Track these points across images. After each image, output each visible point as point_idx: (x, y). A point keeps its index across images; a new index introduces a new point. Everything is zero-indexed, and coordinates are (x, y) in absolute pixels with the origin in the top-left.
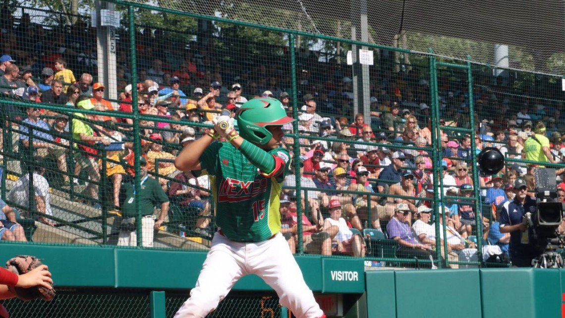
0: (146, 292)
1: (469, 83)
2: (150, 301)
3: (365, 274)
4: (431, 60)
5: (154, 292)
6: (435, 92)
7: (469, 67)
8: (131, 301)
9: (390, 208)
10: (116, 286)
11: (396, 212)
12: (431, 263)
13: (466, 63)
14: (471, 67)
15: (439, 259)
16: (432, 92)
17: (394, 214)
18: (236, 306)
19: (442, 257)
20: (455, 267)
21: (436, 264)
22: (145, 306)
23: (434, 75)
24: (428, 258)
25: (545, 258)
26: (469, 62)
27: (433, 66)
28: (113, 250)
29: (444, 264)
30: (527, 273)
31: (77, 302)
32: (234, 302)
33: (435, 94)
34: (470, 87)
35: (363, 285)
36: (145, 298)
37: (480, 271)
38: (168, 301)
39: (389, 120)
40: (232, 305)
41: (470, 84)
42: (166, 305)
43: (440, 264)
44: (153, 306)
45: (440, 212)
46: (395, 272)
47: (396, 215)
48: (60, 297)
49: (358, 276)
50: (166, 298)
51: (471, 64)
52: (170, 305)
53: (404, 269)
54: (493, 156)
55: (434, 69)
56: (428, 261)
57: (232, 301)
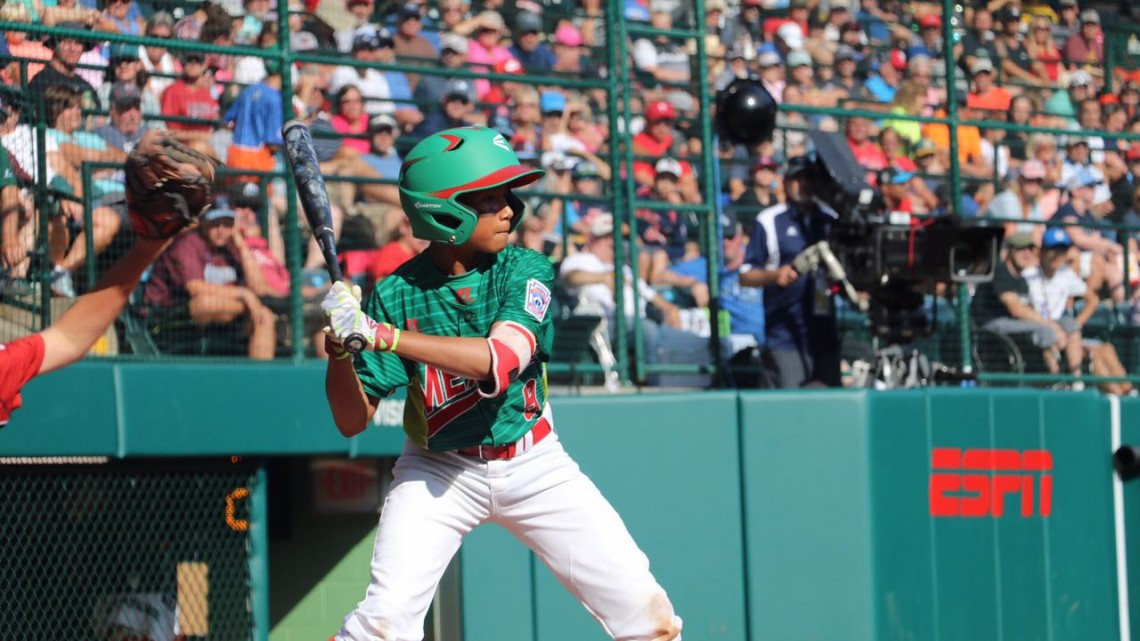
25: (886, 361)
30: (855, 402)
32: (139, 485)
37: (738, 397)
54: (751, 103)
57: (133, 483)
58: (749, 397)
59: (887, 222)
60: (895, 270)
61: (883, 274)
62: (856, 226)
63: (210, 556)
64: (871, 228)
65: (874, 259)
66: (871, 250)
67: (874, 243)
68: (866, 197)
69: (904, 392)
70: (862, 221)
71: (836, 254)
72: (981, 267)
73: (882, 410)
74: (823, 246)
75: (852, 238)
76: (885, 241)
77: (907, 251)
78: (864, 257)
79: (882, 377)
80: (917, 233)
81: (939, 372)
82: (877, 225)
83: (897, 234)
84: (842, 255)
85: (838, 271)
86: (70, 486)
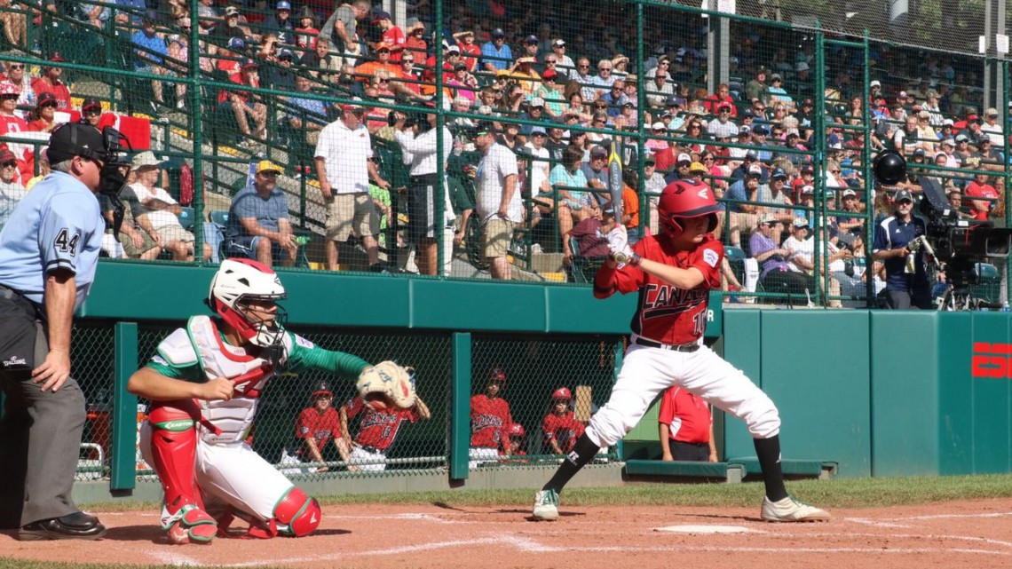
0: (448, 333)
1: (865, 66)
2: (451, 345)
3: (723, 313)
4: (818, 37)
5: (457, 334)
6: (821, 77)
7: (866, 45)
8: (428, 344)
9: (752, 220)
10: (411, 326)
11: (759, 226)
12: (807, 298)
13: (861, 40)
14: (870, 45)
15: (818, 294)
16: (818, 78)
17: (756, 226)
18: (559, 352)
19: (820, 290)
20: (838, 303)
21: (813, 300)
22: (446, 351)
23: (820, 56)
24: (804, 292)
25: (953, 297)
26: (866, 38)
27: (820, 44)
28: (408, 280)
29: (824, 301)
30: (931, 317)
31: (374, 344)
32: (556, 346)
33: (820, 80)
34: (867, 71)
35: (720, 328)
36: (446, 341)
37: (870, 313)
38: (474, 345)
39: (753, 88)
40: (554, 351)
41: (867, 67)
42: (472, 350)
43: (818, 299)
44: (455, 351)
45: (821, 224)
46: (761, 313)
47: (759, 228)
48: (342, 339)
49: (714, 316)
50: (472, 339)
51: (869, 41)
52: (477, 349)
53: (772, 306)
54: (892, 162)
55: (821, 48)
56: (803, 296)
57: (554, 345)
58: (876, 313)
59: (957, 226)
60: (959, 250)
61: (953, 252)
62: (941, 227)
63: (593, 383)
64: (948, 228)
65: (948, 244)
66: (947, 239)
67: (948, 236)
68: (947, 212)
69: (961, 312)
70: (943, 224)
71: (930, 242)
72: (1002, 250)
73: (945, 321)
74: (923, 237)
75: (938, 233)
76: (954, 235)
77: (964, 240)
78: (943, 243)
79: (951, 306)
80: (970, 231)
81: (982, 302)
82: (951, 226)
83: (960, 231)
84: (933, 242)
85: (930, 250)
86: (521, 345)
